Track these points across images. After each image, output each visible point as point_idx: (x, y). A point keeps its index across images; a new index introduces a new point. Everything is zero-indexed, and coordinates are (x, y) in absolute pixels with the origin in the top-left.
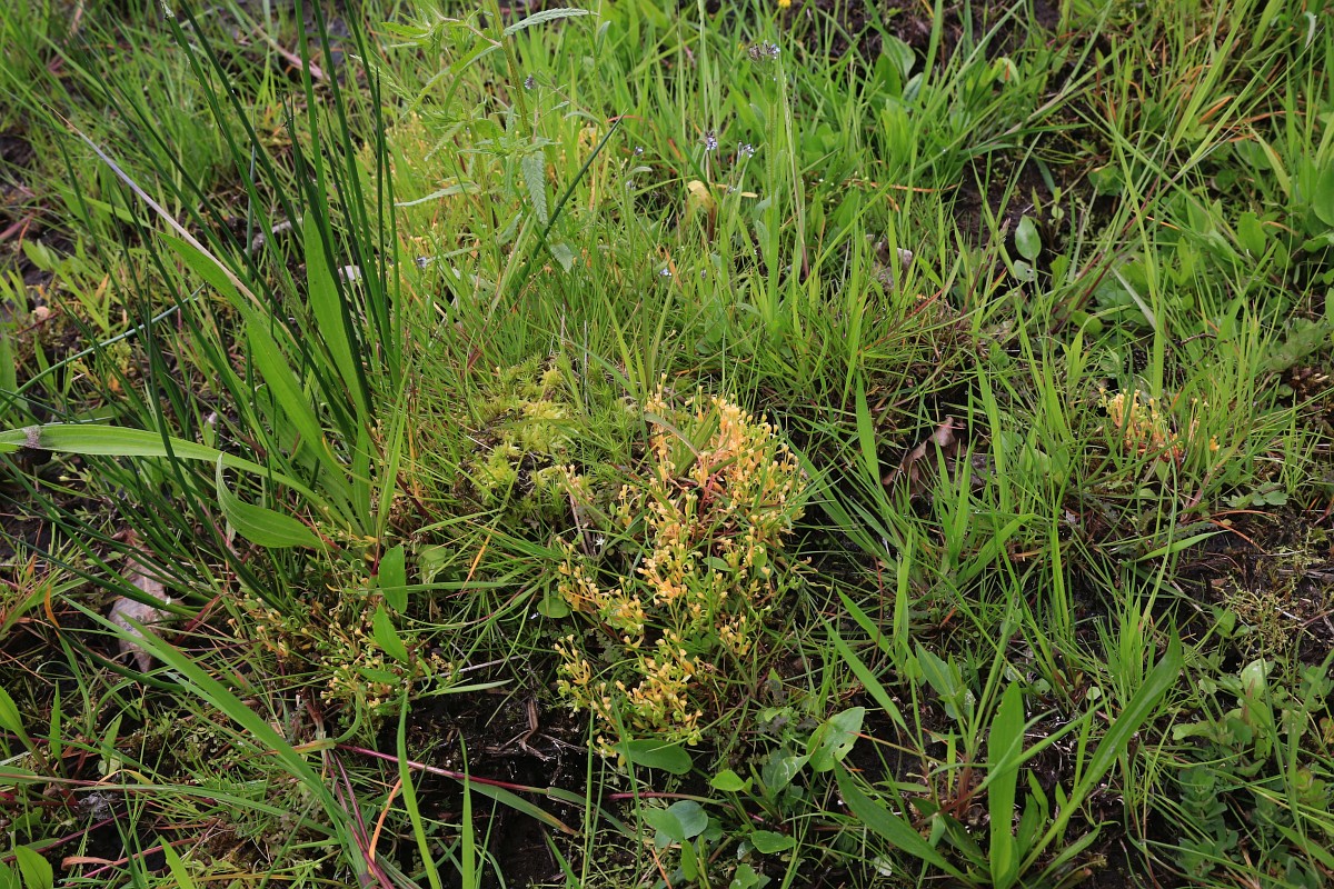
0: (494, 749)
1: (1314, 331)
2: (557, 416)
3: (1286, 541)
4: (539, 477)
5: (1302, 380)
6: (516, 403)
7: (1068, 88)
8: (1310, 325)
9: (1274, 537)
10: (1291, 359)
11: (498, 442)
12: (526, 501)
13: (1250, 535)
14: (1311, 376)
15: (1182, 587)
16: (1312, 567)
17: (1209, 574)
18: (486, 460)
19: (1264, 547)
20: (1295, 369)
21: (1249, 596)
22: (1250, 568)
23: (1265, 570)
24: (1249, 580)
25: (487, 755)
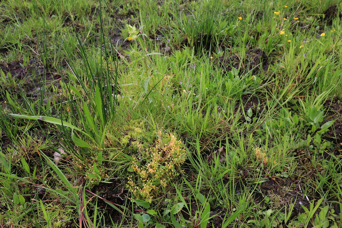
0: (114, 195)
1: (303, 142)
2: (140, 131)
3: (286, 185)
4: (133, 143)
5: (299, 152)
6: (133, 127)
7: (266, 84)
8: (303, 141)
9: (283, 184)
10: (297, 147)
11: (127, 134)
12: (129, 148)
13: (279, 183)
14: (301, 151)
15: (261, 191)
16: (289, 192)
17: (267, 189)
18: (124, 137)
19: (281, 186)
20: (298, 150)
21: (275, 195)
22: (276, 190)
23: (279, 191)
24: (276, 192)
25: (112, 196)
